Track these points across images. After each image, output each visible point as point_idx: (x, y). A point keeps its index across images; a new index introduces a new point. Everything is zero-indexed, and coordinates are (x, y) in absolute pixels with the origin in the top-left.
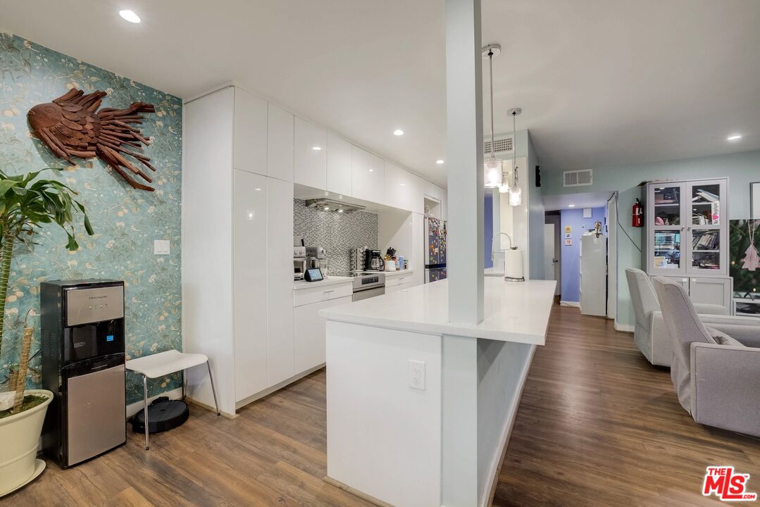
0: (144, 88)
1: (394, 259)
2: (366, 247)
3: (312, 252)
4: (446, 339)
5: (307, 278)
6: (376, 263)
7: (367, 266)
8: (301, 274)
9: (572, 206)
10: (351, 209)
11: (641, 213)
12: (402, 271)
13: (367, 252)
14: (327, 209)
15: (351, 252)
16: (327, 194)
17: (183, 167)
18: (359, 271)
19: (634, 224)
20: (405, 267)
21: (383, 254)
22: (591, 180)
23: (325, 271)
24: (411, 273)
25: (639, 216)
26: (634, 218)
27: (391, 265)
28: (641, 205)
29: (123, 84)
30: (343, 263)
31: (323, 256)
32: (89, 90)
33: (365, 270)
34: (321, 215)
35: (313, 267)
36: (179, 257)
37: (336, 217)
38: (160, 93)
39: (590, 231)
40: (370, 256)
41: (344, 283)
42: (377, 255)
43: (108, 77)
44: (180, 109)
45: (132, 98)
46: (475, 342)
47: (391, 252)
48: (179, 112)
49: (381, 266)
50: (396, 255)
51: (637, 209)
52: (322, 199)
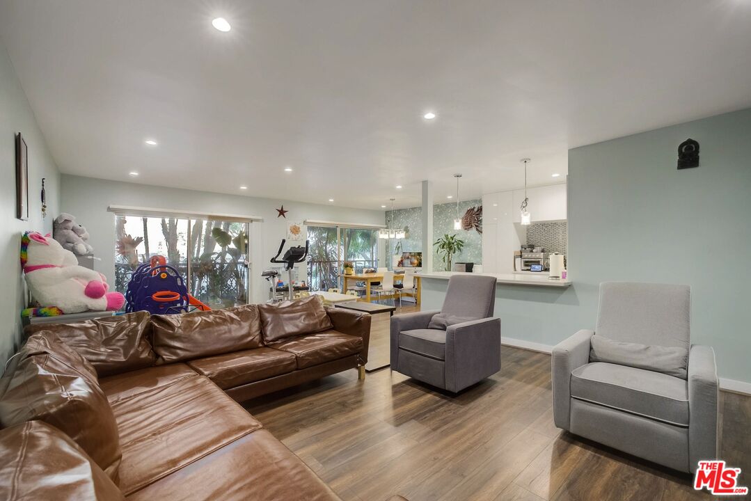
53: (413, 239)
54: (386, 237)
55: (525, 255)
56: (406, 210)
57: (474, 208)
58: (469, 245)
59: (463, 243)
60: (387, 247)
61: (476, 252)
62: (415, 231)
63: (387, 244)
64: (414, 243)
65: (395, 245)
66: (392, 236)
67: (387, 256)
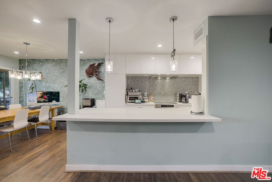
6: (184, 99)
13: (180, 94)
14: (159, 78)
15: (176, 94)
29: (98, 60)
40: (181, 96)
41: (151, 105)
43: (96, 60)
53: (47, 82)
54: (19, 77)
55: (130, 94)
56: (40, 61)
57: (95, 64)
58: (91, 87)
59: (87, 85)
60: (21, 88)
61: (96, 92)
62: (47, 76)
63: (21, 84)
64: (47, 85)
65: (29, 86)
66: (26, 76)
67: (20, 94)
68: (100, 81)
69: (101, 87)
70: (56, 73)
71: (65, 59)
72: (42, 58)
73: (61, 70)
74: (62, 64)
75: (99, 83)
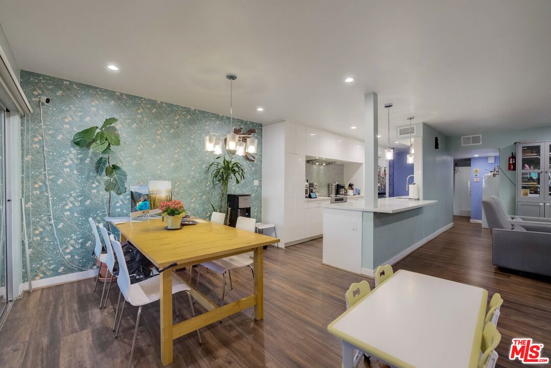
0: (252, 123)
1: (352, 189)
2: (337, 183)
3: (311, 185)
4: (364, 213)
5: (310, 197)
6: (342, 191)
7: (337, 193)
8: (308, 195)
9: (476, 156)
10: (329, 163)
11: (514, 162)
12: (357, 196)
13: (338, 185)
14: (317, 164)
15: (329, 185)
16: (317, 158)
17: (263, 151)
18: (333, 195)
19: (509, 169)
20: (359, 194)
21: (347, 186)
22: (481, 141)
23: (317, 194)
24: (362, 197)
25: (512, 164)
26: (510, 165)
27: (350, 192)
28: (514, 157)
29: (246, 123)
30: (325, 191)
31: (316, 187)
32: (238, 128)
33: (336, 195)
34: (314, 167)
35: (312, 192)
36: (261, 187)
37: (322, 167)
38: (256, 123)
39: (491, 172)
40: (339, 188)
41: (327, 200)
42: (343, 187)
43: (242, 121)
44: (262, 128)
45: (248, 128)
46: (373, 214)
47: (351, 186)
48: (261, 129)
49: (345, 193)
50: (354, 187)
51: (511, 160)
52: (315, 160)
68: (249, 162)
69: (251, 173)
70: (160, 135)
71: (183, 106)
72: (118, 90)
73: (172, 131)
74: (176, 116)
75: (247, 165)
